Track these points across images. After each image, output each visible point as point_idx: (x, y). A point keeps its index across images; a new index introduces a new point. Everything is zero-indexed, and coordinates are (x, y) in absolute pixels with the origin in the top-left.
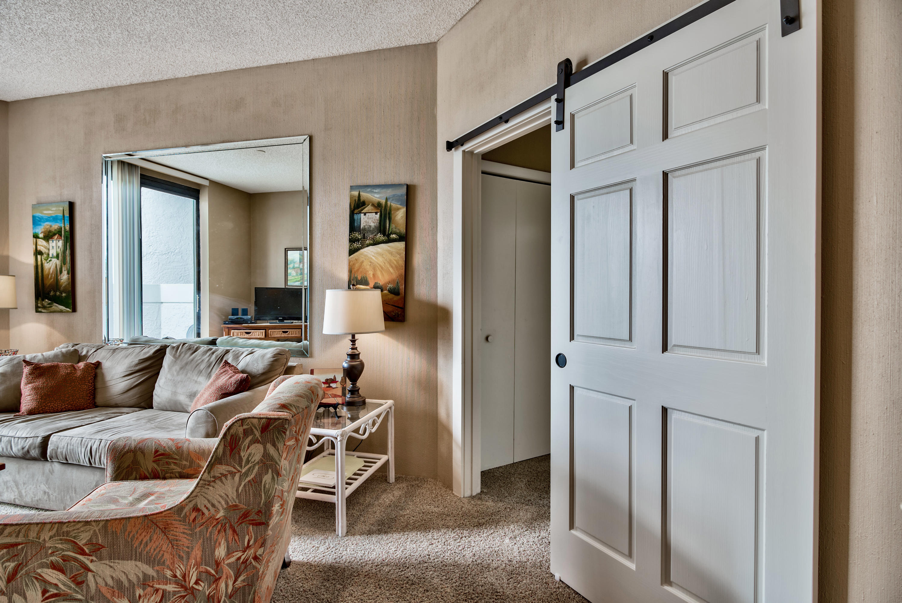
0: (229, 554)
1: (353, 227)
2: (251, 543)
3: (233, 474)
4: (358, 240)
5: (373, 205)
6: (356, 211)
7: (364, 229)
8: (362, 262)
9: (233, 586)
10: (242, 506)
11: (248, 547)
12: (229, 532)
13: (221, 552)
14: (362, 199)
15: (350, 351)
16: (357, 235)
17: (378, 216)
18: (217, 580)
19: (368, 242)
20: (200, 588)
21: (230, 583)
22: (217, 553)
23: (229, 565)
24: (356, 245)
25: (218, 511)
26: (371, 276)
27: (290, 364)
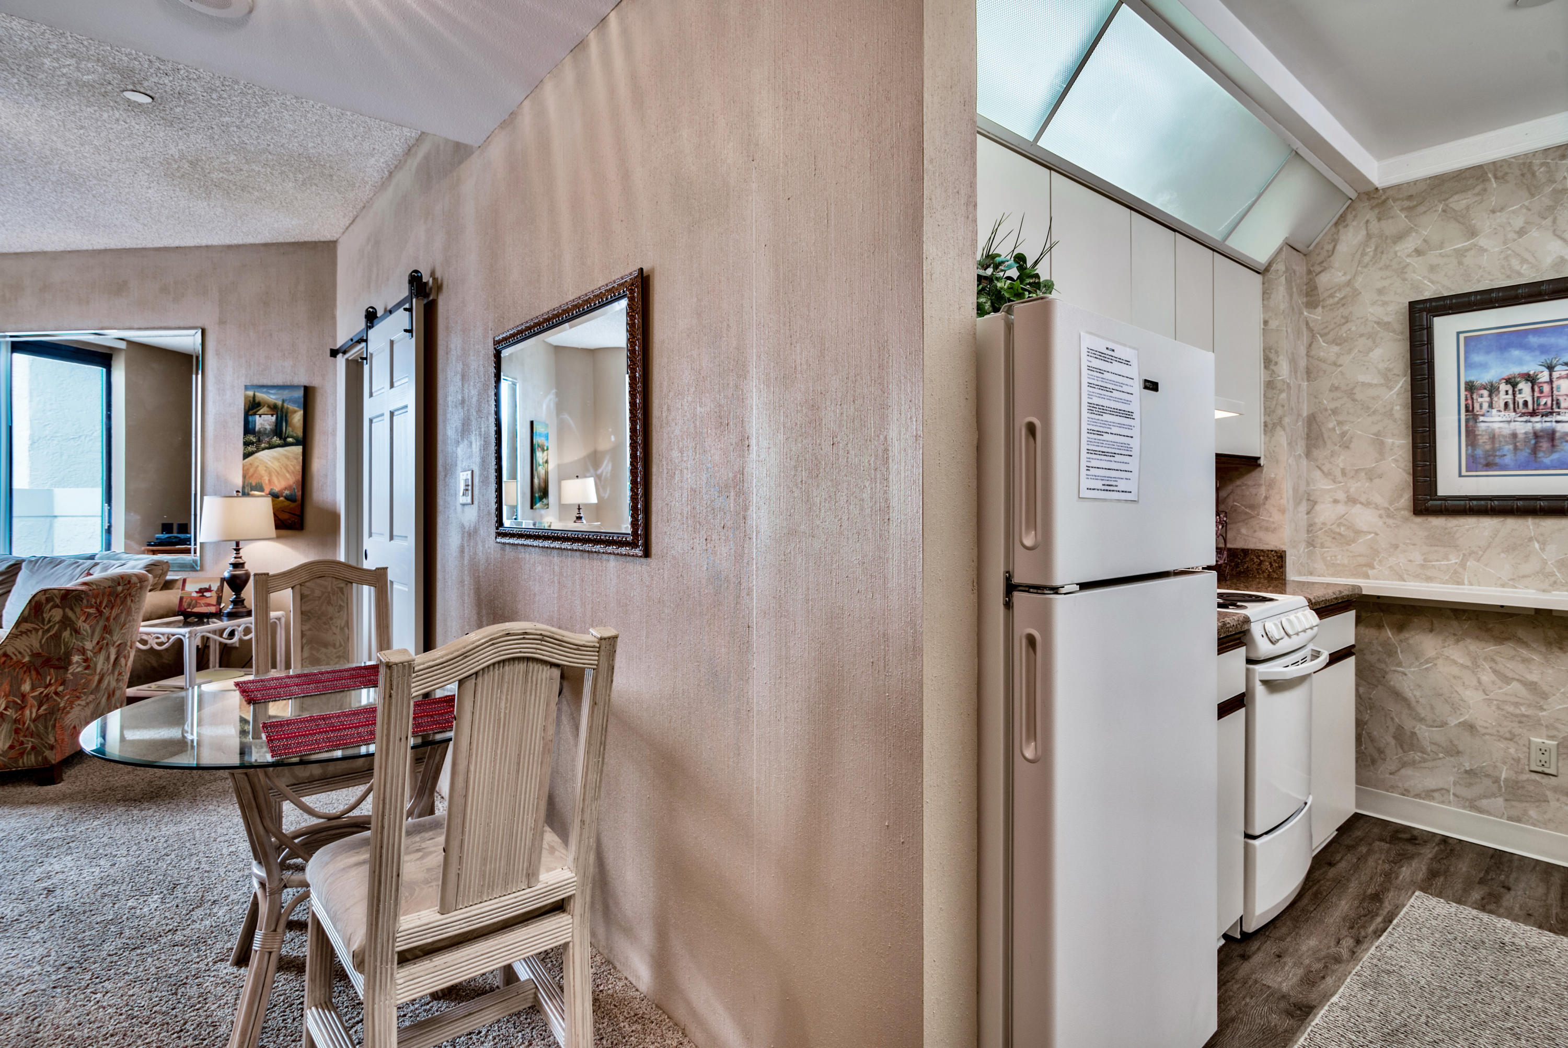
0: (33, 689)
1: (248, 429)
2: (53, 681)
3: (37, 630)
4: (252, 443)
5: (269, 406)
6: (251, 412)
7: (259, 432)
8: (257, 467)
9: (37, 713)
10: (43, 654)
11: (50, 684)
12: (33, 673)
13: (26, 687)
14: (257, 400)
15: (232, 560)
16: (252, 438)
17: (274, 418)
18: (23, 708)
19: (263, 445)
20: (8, 713)
21: (34, 711)
22: (23, 688)
23: (34, 697)
24: (250, 449)
25: (23, 657)
26: (267, 482)
27: (169, 577)
